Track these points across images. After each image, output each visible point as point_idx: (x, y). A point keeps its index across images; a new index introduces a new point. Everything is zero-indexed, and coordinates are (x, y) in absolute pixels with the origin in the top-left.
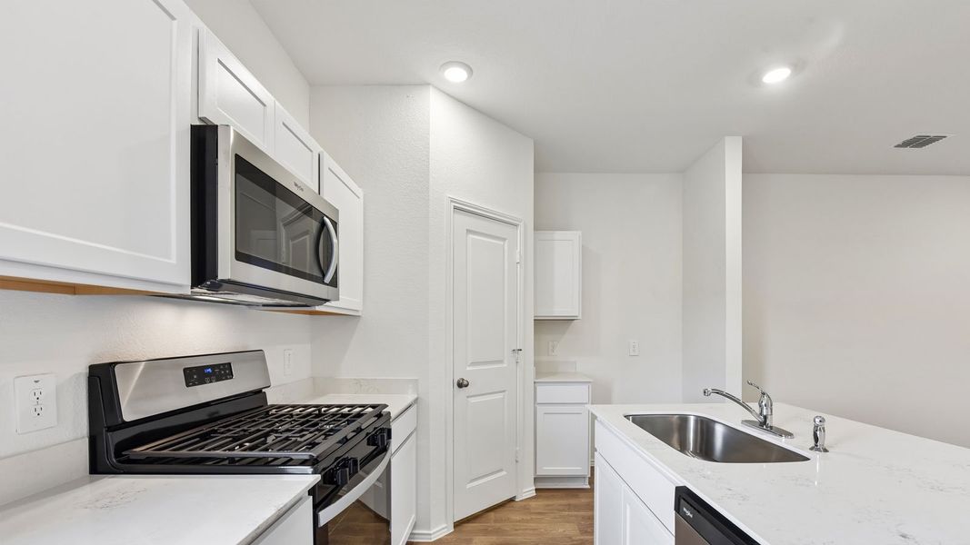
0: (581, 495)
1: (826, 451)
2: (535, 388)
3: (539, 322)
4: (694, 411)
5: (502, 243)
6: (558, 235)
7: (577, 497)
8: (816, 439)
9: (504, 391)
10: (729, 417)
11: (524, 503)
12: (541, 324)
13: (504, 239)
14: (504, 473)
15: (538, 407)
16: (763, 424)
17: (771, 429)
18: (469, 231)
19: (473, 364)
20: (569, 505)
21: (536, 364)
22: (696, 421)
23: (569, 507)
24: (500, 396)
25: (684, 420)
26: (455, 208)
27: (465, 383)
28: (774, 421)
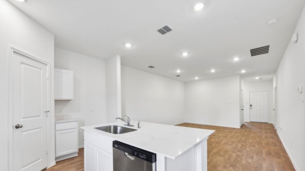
0: (75, 158)
1: (140, 128)
2: (55, 125)
3: (56, 101)
4: (112, 124)
5: (40, 70)
6: (64, 71)
7: (73, 160)
8: (138, 126)
9: (40, 128)
10: (121, 124)
11: (51, 169)
12: (58, 102)
13: (41, 69)
14: (41, 160)
15: (57, 132)
16: (128, 125)
17: (130, 126)
18: (22, 63)
19: (24, 118)
20: (71, 163)
21: (55, 116)
22: (113, 127)
23: (71, 164)
24: (39, 130)
25: (110, 127)
26: (14, 52)
27: (20, 126)
28: (130, 124)
